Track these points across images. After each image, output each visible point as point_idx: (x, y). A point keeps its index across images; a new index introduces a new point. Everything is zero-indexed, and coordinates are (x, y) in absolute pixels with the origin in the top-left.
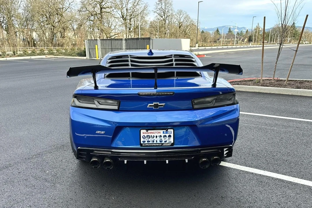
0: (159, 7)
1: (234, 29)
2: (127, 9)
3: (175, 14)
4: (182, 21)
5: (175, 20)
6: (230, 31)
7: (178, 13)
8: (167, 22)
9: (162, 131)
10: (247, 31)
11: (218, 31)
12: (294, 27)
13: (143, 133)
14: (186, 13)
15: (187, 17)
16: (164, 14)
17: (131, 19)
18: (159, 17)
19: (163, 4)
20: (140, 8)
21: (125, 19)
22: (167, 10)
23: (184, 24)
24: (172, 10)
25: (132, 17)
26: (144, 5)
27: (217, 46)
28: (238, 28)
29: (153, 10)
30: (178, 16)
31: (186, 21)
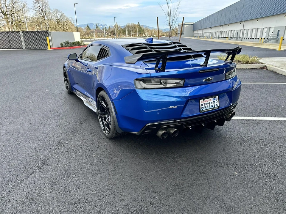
0: (37, 5)
1: (99, 26)
2: (5, 6)
3: (52, 12)
4: (59, 18)
5: (53, 17)
6: (97, 27)
7: (54, 11)
8: (46, 18)
9: (212, 99)
10: (109, 27)
11: (88, 26)
12: (139, 25)
13: (202, 102)
14: (61, 12)
15: (63, 16)
16: (42, 11)
17: (11, 14)
18: (38, 14)
19: (40, 4)
20: (19, 5)
21: (5, 14)
22: (44, 9)
23: (62, 21)
24: (48, 8)
25: (12, 13)
26: (23, 3)
27: (94, 38)
28: (102, 25)
29: (32, 7)
30: (55, 14)
31: (63, 19)
